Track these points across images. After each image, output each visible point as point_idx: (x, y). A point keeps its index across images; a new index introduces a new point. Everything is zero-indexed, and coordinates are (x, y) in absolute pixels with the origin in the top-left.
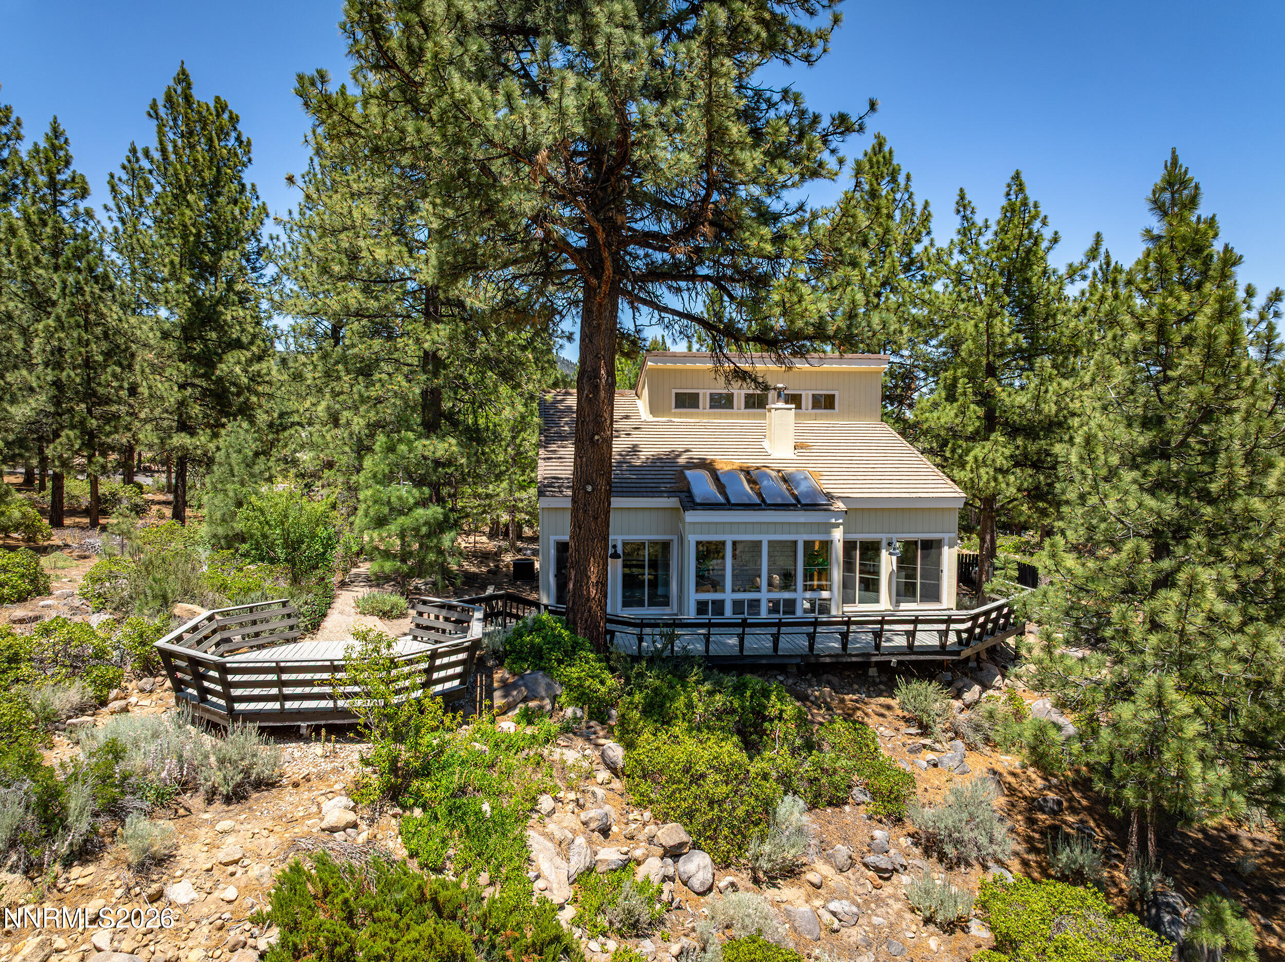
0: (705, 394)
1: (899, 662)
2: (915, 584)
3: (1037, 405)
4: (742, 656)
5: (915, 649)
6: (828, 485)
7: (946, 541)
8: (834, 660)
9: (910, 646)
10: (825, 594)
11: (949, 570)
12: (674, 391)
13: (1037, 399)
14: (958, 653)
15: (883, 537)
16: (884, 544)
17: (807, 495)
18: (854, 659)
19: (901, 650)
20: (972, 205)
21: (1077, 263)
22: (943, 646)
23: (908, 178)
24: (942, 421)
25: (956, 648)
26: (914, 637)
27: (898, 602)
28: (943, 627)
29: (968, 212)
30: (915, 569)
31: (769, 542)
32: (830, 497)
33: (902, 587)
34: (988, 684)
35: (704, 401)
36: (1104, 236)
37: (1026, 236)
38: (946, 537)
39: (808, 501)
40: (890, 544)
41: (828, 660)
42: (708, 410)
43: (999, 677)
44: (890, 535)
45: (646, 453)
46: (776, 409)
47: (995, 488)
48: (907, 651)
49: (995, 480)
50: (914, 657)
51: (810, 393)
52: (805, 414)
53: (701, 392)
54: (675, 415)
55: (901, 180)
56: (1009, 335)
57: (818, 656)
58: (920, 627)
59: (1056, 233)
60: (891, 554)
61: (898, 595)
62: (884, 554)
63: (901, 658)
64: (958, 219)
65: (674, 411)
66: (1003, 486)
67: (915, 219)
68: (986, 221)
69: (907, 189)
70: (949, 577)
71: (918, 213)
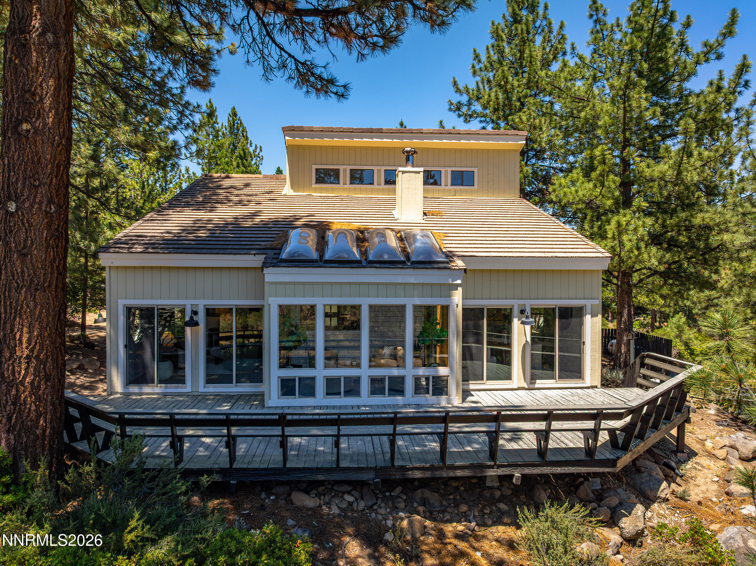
0: (345, 170)
1: (524, 477)
2: (553, 357)
3: (679, 173)
4: (284, 470)
5: (550, 457)
6: (448, 246)
7: (589, 309)
8: (428, 474)
9: (542, 452)
10: (443, 371)
11: (592, 342)
12: (315, 167)
13: (679, 167)
14: (613, 463)
15: (515, 304)
16: (516, 311)
17: (419, 252)
18: (459, 473)
19: (527, 459)
20: (604, 7)
21: (712, 41)
22: (590, 451)
23: (546, 8)
24: (580, 193)
25: (608, 455)
26: (546, 440)
27: (533, 378)
28: (590, 424)
29: (600, 15)
30: (553, 341)
31: (371, 307)
32: (450, 256)
33: (539, 361)
34: (651, 495)
35: (345, 176)
36: (739, 13)
37: (661, 13)
38: (588, 303)
39: (421, 258)
40: (522, 312)
41: (418, 474)
42: (348, 186)
43: (664, 484)
44: (522, 302)
45: (264, 217)
46: (403, 172)
47: (637, 257)
48: (536, 459)
49: (638, 249)
50: (547, 470)
51: (450, 170)
52: (444, 190)
53: (341, 168)
54: (316, 190)
55: (541, 10)
56: (647, 109)
57: (403, 468)
58: (555, 425)
59: (688, 17)
60: (523, 323)
61: (533, 367)
62: (516, 323)
63: (527, 471)
64: (590, 24)
65: (314, 186)
66: (645, 256)
67: (552, 38)
68: (618, 19)
69: (545, 18)
70: (593, 350)
71: (555, 33)
